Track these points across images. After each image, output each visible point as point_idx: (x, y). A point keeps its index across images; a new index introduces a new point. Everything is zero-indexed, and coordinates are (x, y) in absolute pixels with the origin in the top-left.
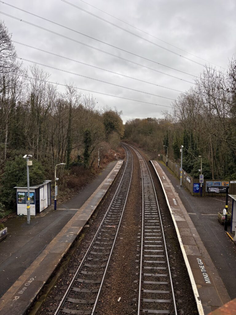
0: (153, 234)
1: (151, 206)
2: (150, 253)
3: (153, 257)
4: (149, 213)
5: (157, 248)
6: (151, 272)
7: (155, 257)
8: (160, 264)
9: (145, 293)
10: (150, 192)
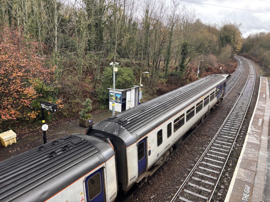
0: (221, 149)
1: (234, 122)
2: (206, 166)
3: (206, 170)
4: (228, 129)
5: (216, 163)
6: (197, 183)
7: (209, 171)
8: (211, 179)
9: (180, 200)
10: (241, 109)
